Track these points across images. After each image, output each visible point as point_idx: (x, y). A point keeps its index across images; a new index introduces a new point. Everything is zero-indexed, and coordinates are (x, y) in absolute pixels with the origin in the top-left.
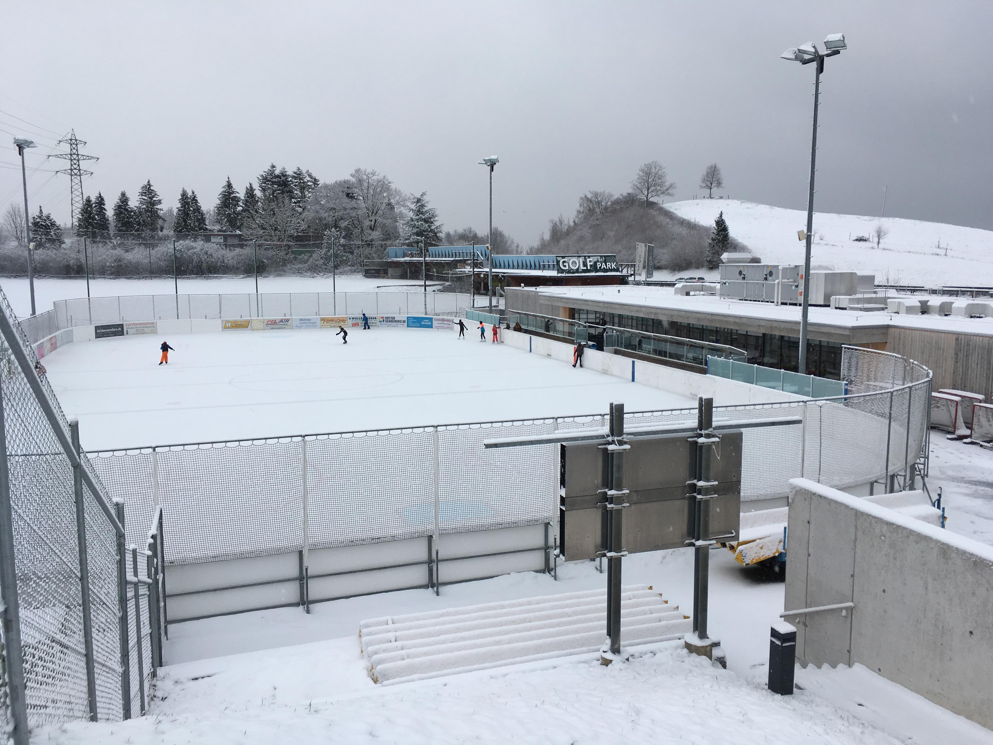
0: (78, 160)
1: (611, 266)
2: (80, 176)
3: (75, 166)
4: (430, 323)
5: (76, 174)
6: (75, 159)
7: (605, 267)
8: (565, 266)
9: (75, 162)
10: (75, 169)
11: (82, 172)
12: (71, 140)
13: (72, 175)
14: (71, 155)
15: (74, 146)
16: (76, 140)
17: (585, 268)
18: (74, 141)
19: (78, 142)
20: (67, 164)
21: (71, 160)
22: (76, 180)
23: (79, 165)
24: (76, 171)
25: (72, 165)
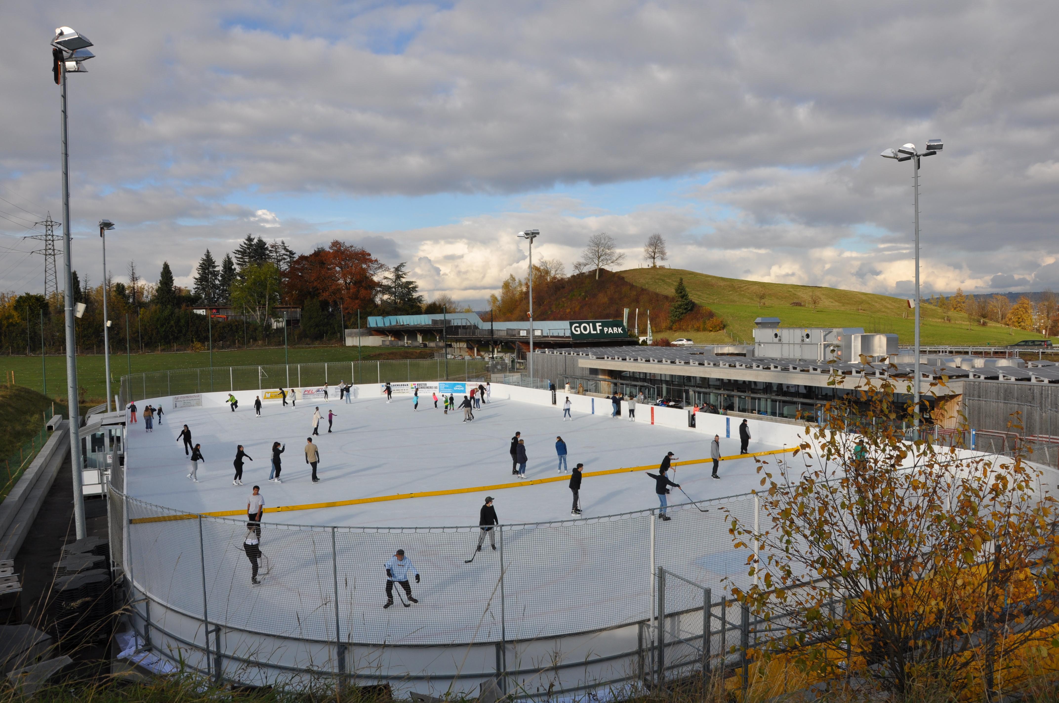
0: (53, 241)
1: (618, 330)
2: (54, 255)
3: (50, 247)
4: (462, 389)
5: (50, 254)
6: (50, 240)
7: (612, 331)
8: (577, 331)
9: (50, 242)
10: (50, 249)
11: (56, 251)
12: (47, 221)
13: (46, 255)
14: (46, 235)
15: (49, 227)
16: (51, 222)
17: (595, 332)
18: (49, 223)
19: (53, 223)
20: (42, 245)
21: (46, 240)
22: (50, 259)
23: (53, 246)
24: (50, 251)
25: (46, 245)
